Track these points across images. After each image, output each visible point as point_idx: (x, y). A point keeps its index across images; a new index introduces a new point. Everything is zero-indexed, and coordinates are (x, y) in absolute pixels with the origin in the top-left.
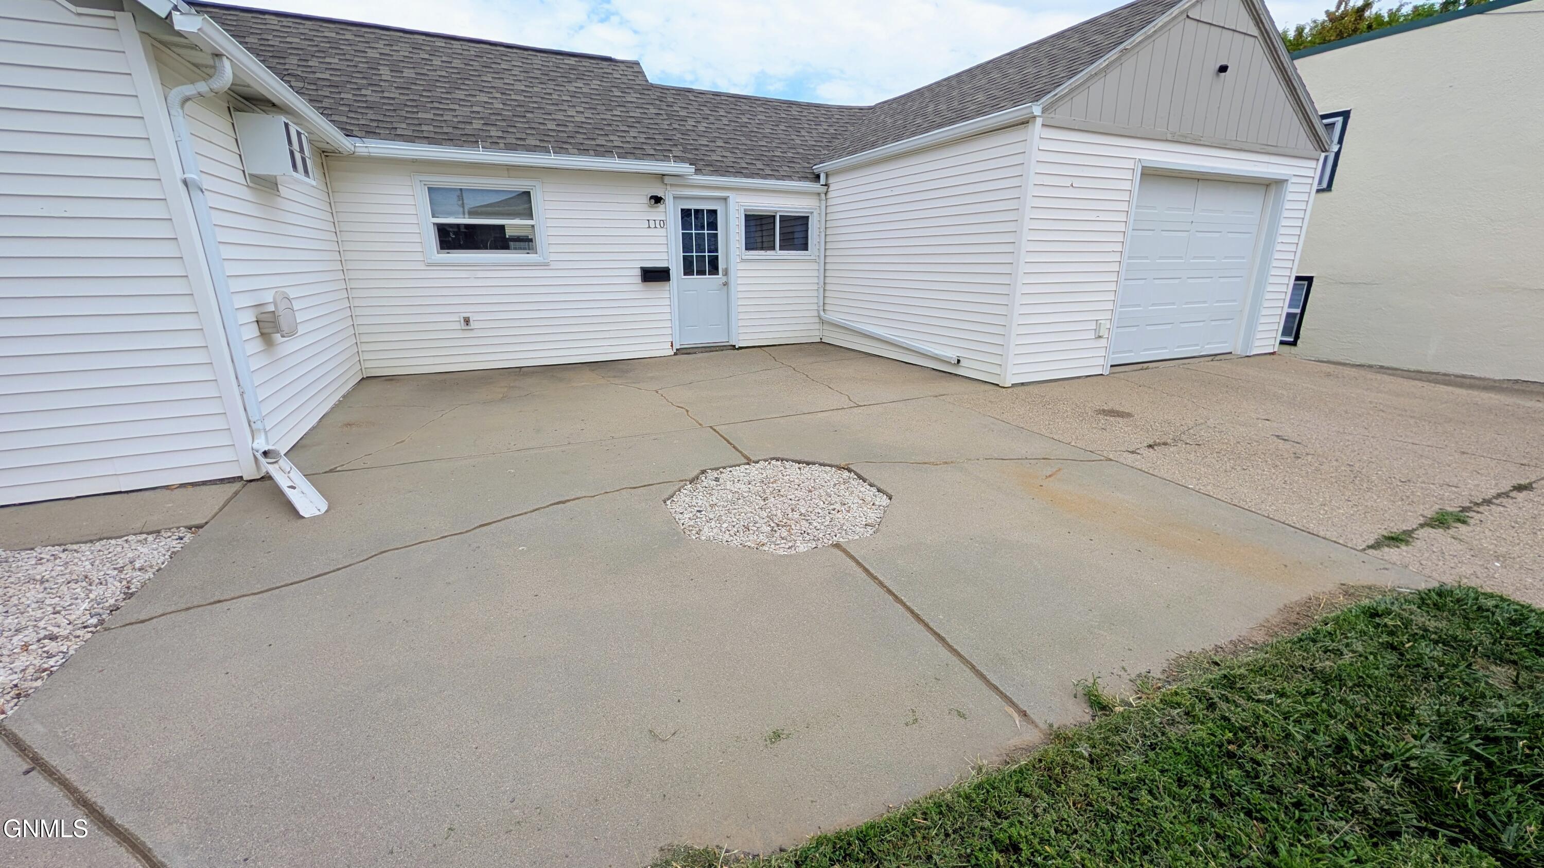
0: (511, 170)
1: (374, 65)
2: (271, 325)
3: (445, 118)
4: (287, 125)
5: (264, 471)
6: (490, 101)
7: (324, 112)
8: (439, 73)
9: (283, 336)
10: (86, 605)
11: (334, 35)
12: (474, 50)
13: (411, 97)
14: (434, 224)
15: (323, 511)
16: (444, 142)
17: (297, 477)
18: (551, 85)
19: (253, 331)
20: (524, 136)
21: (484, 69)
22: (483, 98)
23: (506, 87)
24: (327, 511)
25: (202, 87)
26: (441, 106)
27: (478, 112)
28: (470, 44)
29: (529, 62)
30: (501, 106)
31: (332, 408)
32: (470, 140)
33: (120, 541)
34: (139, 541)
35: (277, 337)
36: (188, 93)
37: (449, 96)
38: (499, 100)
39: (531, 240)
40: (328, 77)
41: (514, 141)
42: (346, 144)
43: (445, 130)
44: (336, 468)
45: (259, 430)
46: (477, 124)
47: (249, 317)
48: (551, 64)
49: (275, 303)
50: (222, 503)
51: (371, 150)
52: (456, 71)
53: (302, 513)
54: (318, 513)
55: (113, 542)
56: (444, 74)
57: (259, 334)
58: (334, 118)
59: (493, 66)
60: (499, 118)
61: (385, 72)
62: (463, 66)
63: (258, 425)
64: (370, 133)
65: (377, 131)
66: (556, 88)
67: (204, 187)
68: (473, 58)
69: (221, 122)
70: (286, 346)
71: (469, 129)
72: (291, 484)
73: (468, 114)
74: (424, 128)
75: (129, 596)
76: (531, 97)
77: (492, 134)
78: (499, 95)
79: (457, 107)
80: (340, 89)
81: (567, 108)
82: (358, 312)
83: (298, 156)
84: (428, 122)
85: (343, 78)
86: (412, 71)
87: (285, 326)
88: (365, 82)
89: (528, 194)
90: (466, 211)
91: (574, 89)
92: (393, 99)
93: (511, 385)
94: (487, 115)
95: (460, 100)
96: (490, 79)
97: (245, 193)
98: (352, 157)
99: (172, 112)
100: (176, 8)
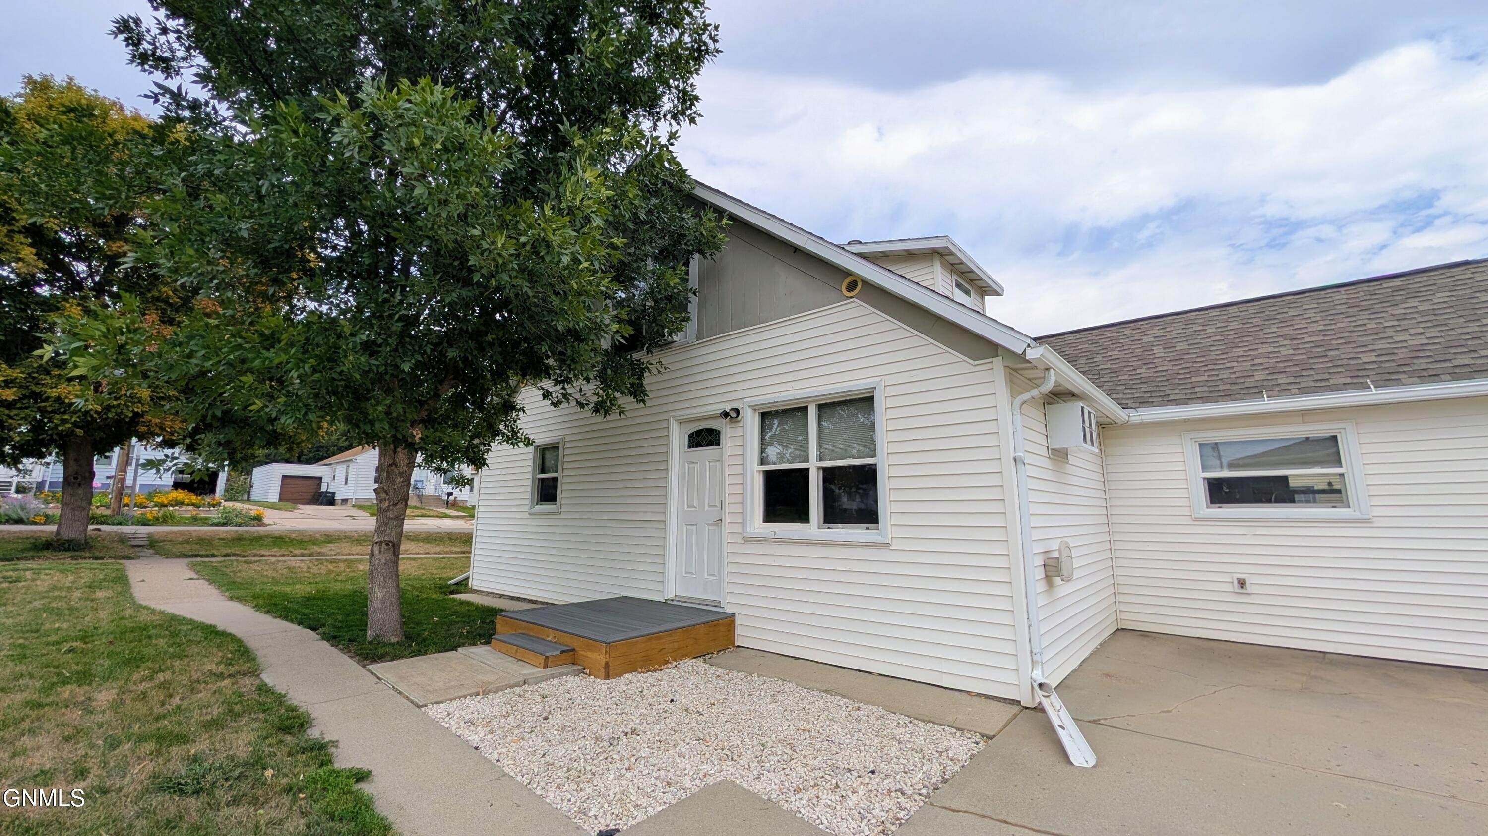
0: (1305, 414)
1: (1148, 348)
2: (1054, 569)
3: (1221, 377)
4: (1082, 408)
5: (1037, 701)
6: (1277, 350)
7: (1109, 393)
8: (1213, 339)
9: (1063, 580)
10: (920, 775)
11: (1115, 334)
12: (1252, 309)
13: (1184, 366)
14: (1204, 479)
15: (1091, 765)
16: (1219, 399)
17: (1065, 715)
18: (1365, 315)
19: (1040, 574)
20: (1326, 376)
21: (1267, 322)
22: (1267, 349)
23: (1296, 332)
24: (1094, 767)
25: (1035, 393)
26: (1217, 367)
27: (1262, 364)
28: (1248, 305)
29: (1330, 300)
30: (1291, 352)
31: (1091, 654)
32: (1255, 392)
33: (940, 728)
34: (951, 733)
35: (1058, 581)
36: (1025, 399)
37: (1225, 356)
38: (1288, 347)
39: (1339, 491)
40: (1109, 366)
41: (1313, 384)
42: (1122, 415)
43: (1221, 387)
44: (1099, 720)
45: (1037, 662)
46: (1259, 376)
47: (1039, 561)
48: (1362, 294)
49: (1060, 550)
50: (1004, 722)
51: (1143, 417)
52: (1232, 332)
53: (1072, 759)
54: (1085, 765)
55: (936, 726)
56: (1219, 338)
57: (1044, 576)
58: (1114, 396)
59: (1278, 316)
60: (1290, 364)
61: (1159, 351)
62: (1241, 326)
63: (1037, 658)
64: (1143, 403)
65: (1150, 400)
66: (1373, 316)
67: (1026, 462)
68: (1253, 316)
69: (1038, 414)
70: (1063, 589)
71: (1249, 382)
72: (1060, 724)
73: (1249, 368)
74: (1197, 390)
75: (945, 781)
76: (1334, 334)
77: (1280, 381)
78: (1289, 342)
79: (1235, 364)
80: (1118, 373)
81: (1392, 334)
82: (1119, 563)
83: (1087, 430)
84: (1202, 384)
85: (1121, 364)
86: (1185, 343)
87: (1065, 573)
88: (1140, 363)
89: (1335, 437)
90: (1225, 462)
91: (1403, 311)
92: (1167, 370)
93: (1313, 673)
94: (1272, 365)
95: (1238, 357)
96: (1276, 330)
97: (1046, 463)
98: (1126, 425)
99: (1015, 413)
100: (1029, 346)
